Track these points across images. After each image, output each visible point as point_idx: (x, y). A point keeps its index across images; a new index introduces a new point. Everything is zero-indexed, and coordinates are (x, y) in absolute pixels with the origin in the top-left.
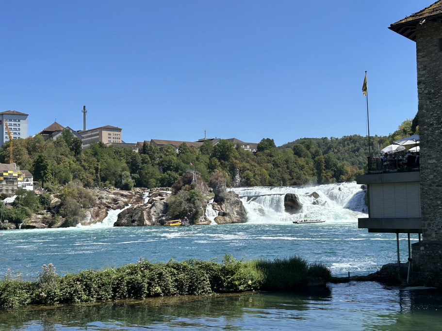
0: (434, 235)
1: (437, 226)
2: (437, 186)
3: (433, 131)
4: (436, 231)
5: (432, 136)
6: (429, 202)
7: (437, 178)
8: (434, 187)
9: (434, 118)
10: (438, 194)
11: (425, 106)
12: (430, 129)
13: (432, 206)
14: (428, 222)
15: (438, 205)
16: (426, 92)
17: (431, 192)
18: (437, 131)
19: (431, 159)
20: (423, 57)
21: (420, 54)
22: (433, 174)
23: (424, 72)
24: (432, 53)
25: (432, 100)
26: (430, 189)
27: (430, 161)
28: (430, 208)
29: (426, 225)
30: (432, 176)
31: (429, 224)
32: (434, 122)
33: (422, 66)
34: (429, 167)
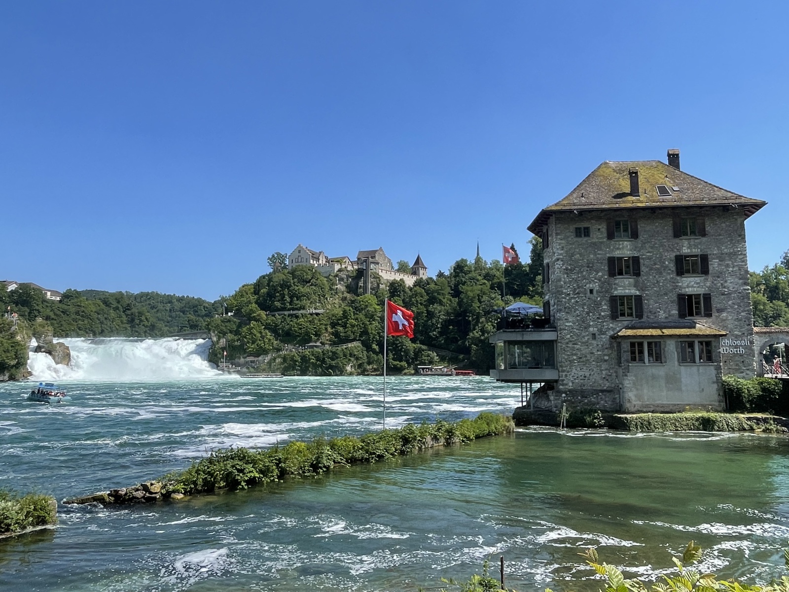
0: (570, 384)
1: (573, 376)
2: (573, 344)
3: (570, 300)
4: (572, 381)
5: (569, 304)
6: (566, 357)
7: (573, 338)
8: (570, 345)
9: (570, 289)
10: (574, 350)
11: (563, 279)
12: (568, 298)
13: (570, 361)
14: (566, 373)
15: (575, 360)
17: (568, 349)
18: (573, 300)
19: (567, 322)
22: (569, 334)
23: (562, 252)
24: (568, 237)
26: (567, 347)
27: (567, 324)
28: (567, 362)
29: (564, 376)
30: (569, 336)
31: (566, 376)
32: (571, 292)
34: (566, 328)
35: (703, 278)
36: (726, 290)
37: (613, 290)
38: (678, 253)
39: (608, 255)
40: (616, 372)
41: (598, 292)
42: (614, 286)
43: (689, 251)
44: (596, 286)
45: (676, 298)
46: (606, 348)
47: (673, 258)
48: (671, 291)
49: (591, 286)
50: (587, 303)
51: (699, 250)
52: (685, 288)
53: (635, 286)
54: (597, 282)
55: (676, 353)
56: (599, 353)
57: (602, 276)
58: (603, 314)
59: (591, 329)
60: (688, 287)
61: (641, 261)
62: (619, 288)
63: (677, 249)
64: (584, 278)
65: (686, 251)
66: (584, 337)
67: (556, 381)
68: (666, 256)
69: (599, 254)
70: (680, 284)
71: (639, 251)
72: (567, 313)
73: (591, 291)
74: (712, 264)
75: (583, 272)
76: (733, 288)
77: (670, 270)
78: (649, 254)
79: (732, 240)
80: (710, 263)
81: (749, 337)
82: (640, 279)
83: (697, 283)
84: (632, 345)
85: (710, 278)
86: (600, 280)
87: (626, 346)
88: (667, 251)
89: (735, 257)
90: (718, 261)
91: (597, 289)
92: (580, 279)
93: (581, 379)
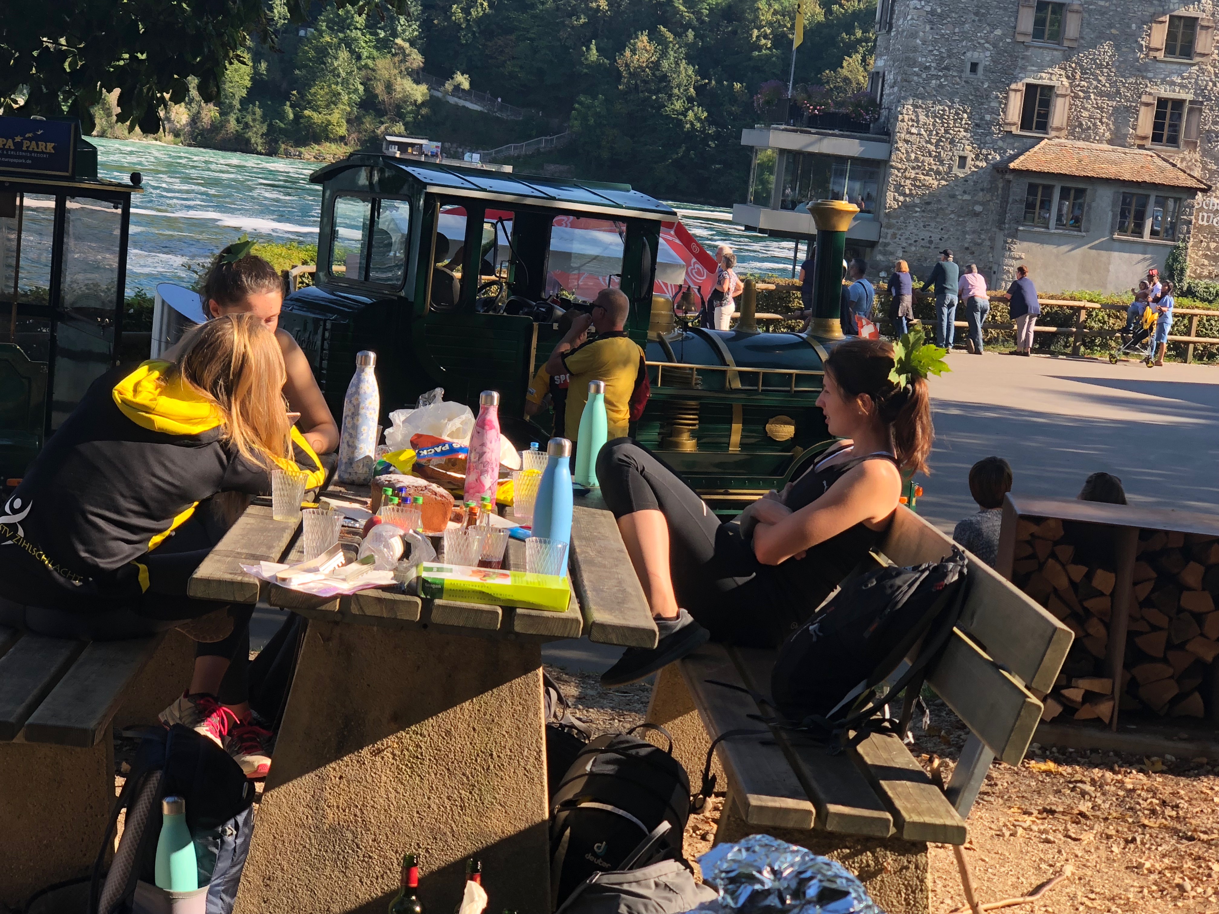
0: (899, 253)
1: (906, 239)
3: (928, 80)
4: (904, 248)
5: (924, 88)
6: (900, 199)
7: (920, 161)
8: (913, 174)
9: (932, 57)
10: (918, 186)
11: (921, 34)
12: (924, 76)
13: (906, 207)
14: (892, 230)
15: (916, 205)
16: (928, 9)
17: (907, 182)
18: (934, 82)
19: (915, 126)
22: (914, 152)
25: (935, 27)
26: (906, 176)
27: (914, 131)
29: (889, 236)
31: (894, 236)
32: (932, 64)
34: (910, 139)
35: (1197, 67)
37: (1018, 70)
38: (1160, 10)
40: (992, 239)
41: (986, 68)
42: (1020, 62)
43: (1182, 7)
44: (984, 57)
46: (982, 190)
47: (1148, 19)
48: (1130, 87)
49: (976, 54)
50: (962, 91)
51: (1201, 8)
52: (1158, 84)
53: (1061, 68)
54: (987, 49)
55: (1110, 214)
56: (966, 197)
57: (1001, 38)
58: (988, 117)
59: (959, 147)
60: (1164, 82)
61: (1085, 15)
62: (1029, 68)
63: (1160, 0)
64: (964, 36)
65: (1177, 6)
66: (942, 161)
67: (872, 244)
68: (1135, 12)
70: (1149, 75)
73: (974, 67)
75: (964, 23)
77: (1136, 42)
78: (1102, 3)
82: (1075, 54)
83: (1183, 78)
84: (1032, 189)
86: (995, 46)
87: (1019, 190)
88: (1140, 1)
91: (987, 63)
92: (957, 38)
93: (922, 246)
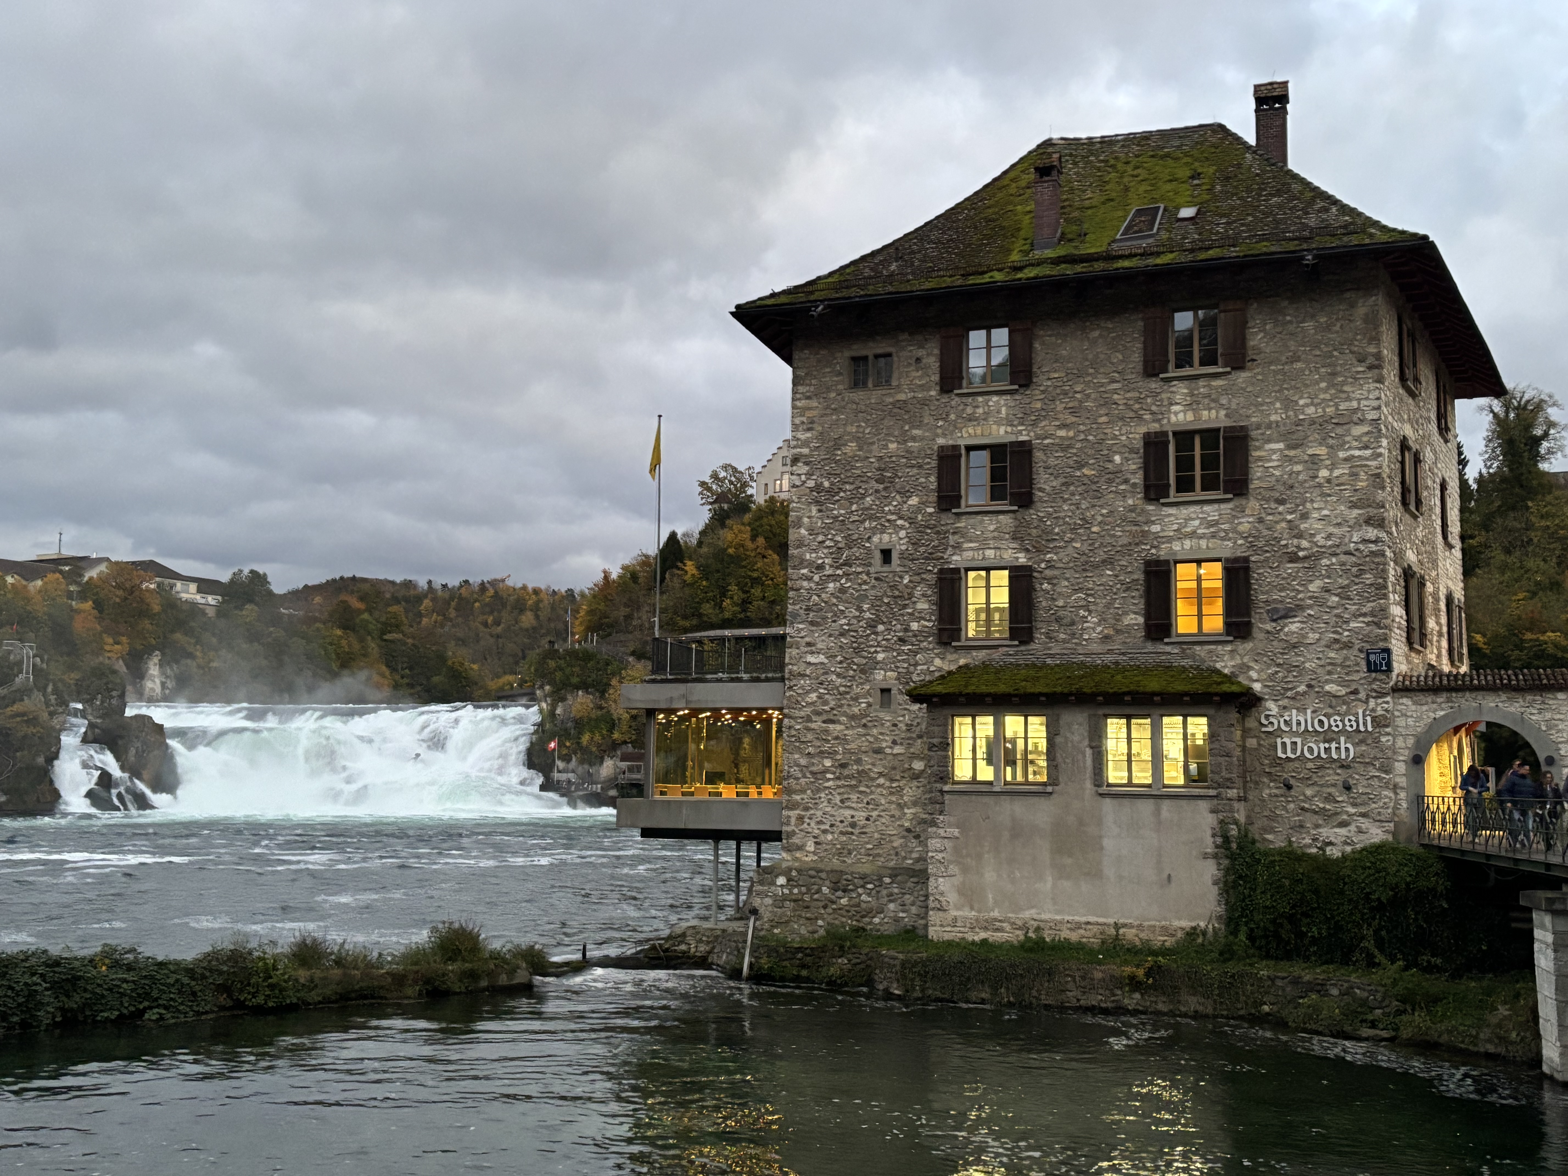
0: (810, 846)
1: (820, 823)
2: (824, 722)
3: (823, 583)
4: (815, 837)
5: (819, 596)
6: (803, 762)
7: (826, 703)
8: (817, 724)
9: (826, 551)
10: (827, 741)
11: (806, 520)
12: (816, 578)
13: (813, 773)
14: (797, 812)
15: (827, 770)
16: (811, 484)
17: (810, 736)
18: (831, 585)
19: (812, 653)
20: (808, 398)
21: (801, 389)
22: (816, 691)
23: (809, 435)
24: (829, 390)
25: (823, 508)
26: (808, 729)
27: (811, 659)
28: (804, 776)
29: (793, 821)
30: (813, 696)
31: (800, 819)
32: (827, 561)
33: (804, 419)
34: (808, 672)
35: (1230, 505)
36: (1305, 544)
37: (950, 551)
38: (1155, 427)
39: (941, 441)
41: (902, 556)
42: (952, 540)
43: (1190, 416)
44: (899, 539)
45: (1139, 576)
46: (920, 737)
47: (1139, 444)
48: (1126, 552)
49: (886, 538)
50: (872, 593)
51: (1223, 413)
52: (1170, 540)
53: (1014, 539)
54: (902, 528)
56: (898, 750)
57: (918, 510)
58: (914, 626)
59: (879, 675)
60: (1180, 535)
61: (1038, 455)
62: (966, 545)
63: (1153, 413)
64: (867, 514)
65: (1181, 416)
66: (856, 699)
68: (1115, 437)
69: (914, 439)
70: (1155, 528)
71: (1034, 424)
72: (812, 623)
73: (886, 555)
74: (1260, 459)
75: (863, 496)
76: (1329, 537)
77: (1126, 481)
78: (1062, 433)
79: (1334, 374)
80: (1256, 454)
81: (1372, 703)
82: (1031, 515)
83: (1211, 524)
85: (1253, 505)
86: (912, 521)
88: (1122, 419)
89: (1339, 430)
90: (1281, 446)
91: (903, 548)
92: (857, 518)
93: (842, 833)
